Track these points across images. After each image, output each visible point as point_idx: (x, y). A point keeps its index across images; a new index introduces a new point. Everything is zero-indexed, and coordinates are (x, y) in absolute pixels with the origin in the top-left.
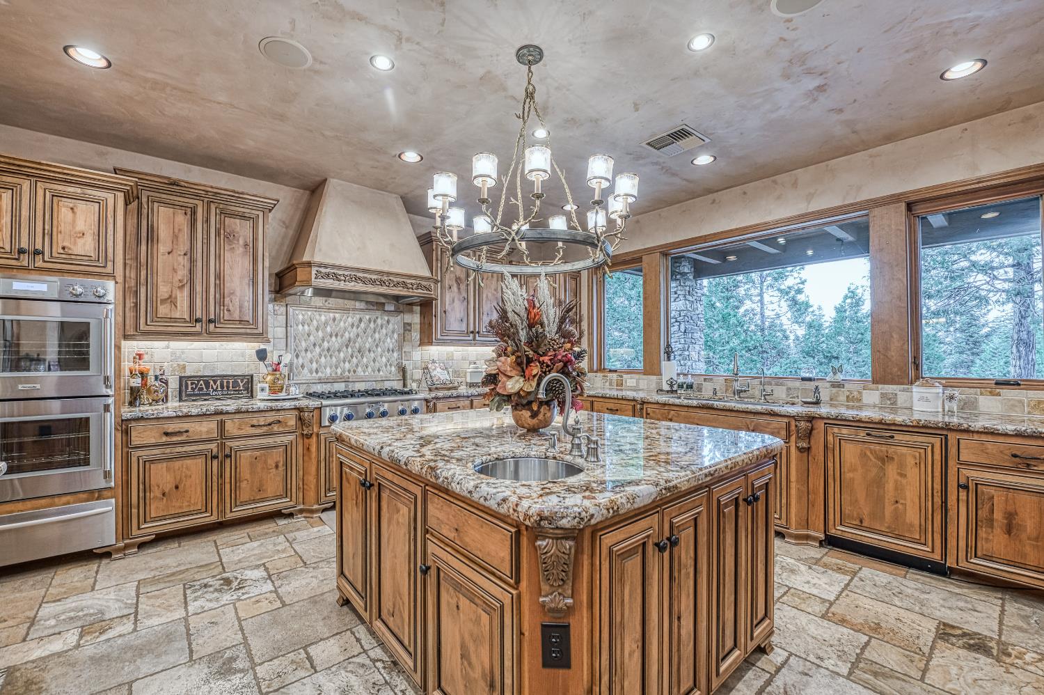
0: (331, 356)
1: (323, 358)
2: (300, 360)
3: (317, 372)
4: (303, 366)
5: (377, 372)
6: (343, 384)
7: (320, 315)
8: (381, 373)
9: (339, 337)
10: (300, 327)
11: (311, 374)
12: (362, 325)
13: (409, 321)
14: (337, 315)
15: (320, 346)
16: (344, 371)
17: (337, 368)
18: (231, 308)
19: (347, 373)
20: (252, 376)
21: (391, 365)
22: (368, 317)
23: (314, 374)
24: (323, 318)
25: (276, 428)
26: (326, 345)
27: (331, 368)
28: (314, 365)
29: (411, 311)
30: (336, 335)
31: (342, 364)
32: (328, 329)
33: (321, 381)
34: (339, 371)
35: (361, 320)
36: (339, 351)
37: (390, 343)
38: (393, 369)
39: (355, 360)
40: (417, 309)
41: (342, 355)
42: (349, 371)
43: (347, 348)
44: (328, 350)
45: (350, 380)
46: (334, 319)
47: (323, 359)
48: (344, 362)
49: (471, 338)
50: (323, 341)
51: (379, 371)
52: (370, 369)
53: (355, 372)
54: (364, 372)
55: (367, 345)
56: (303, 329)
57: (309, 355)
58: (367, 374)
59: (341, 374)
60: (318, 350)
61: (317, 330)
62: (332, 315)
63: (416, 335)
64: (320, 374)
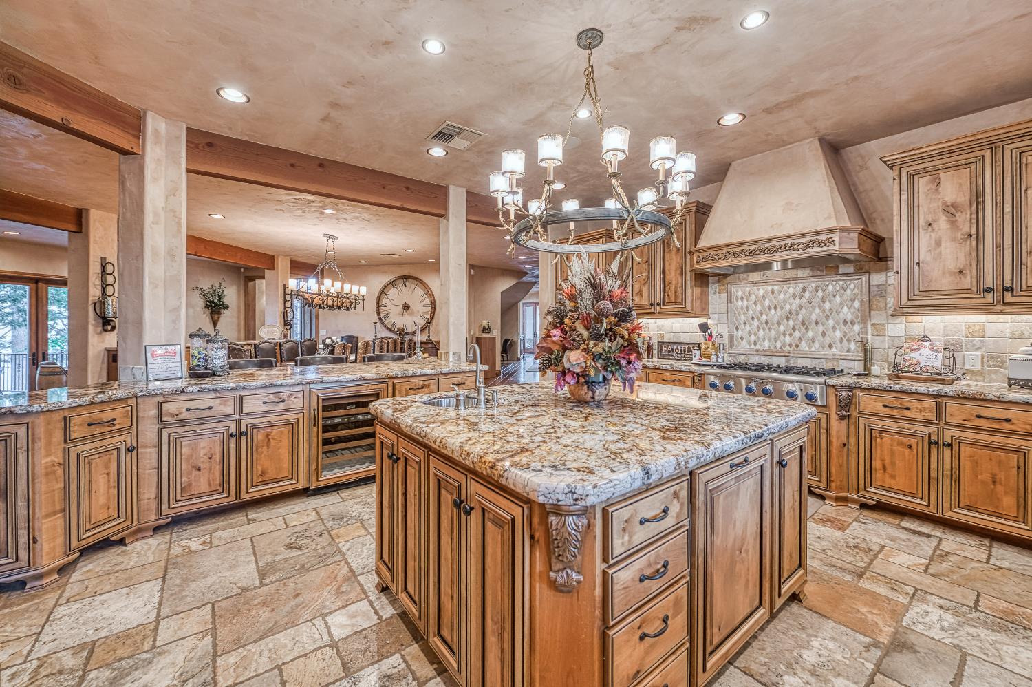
0: (770, 329)
1: (761, 331)
2: (740, 333)
3: (755, 344)
4: (742, 338)
5: (827, 348)
6: (783, 359)
7: (758, 289)
8: (834, 349)
9: (778, 310)
10: (740, 303)
11: (750, 345)
12: (807, 295)
14: (776, 288)
15: (758, 319)
16: (784, 345)
17: (776, 342)
19: (787, 347)
21: (849, 341)
22: (814, 285)
23: (753, 346)
24: (761, 292)
26: (764, 317)
27: (770, 340)
28: (753, 337)
30: (775, 308)
31: (782, 338)
32: (767, 302)
33: (758, 353)
34: (778, 345)
35: (804, 290)
36: (779, 323)
37: (846, 313)
38: (851, 345)
39: (797, 334)
41: (782, 328)
42: (790, 345)
43: (788, 321)
44: (767, 323)
45: (791, 355)
46: (773, 292)
47: (761, 333)
48: (784, 335)
50: (761, 314)
51: (830, 346)
52: (817, 345)
53: (797, 346)
54: (810, 347)
55: (814, 317)
56: (743, 304)
57: (748, 328)
58: (813, 349)
59: (781, 348)
60: (756, 323)
61: (755, 303)
62: (770, 288)
63: (892, 301)
64: (758, 347)
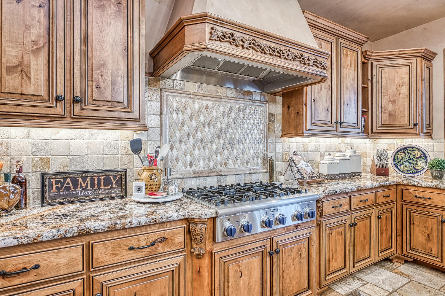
0: (204, 148)
1: (197, 150)
2: (175, 152)
3: (191, 166)
4: (177, 159)
5: (245, 164)
6: (215, 178)
7: (194, 102)
8: (249, 165)
9: (212, 127)
10: (175, 115)
11: (186, 167)
12: (233, 115)
13: (273, 112)
14: (210, 103)
15: (194, 136)
16: (216, 164)
17: (209, 161)
18: (101, 84)
19: (219, 166)
20: (126, 172)
21: (257, 157)
22: (237, 106)
23: (188, 168)
24: (197, 106)
25: (160, 248)
26: (199, 135)
27: (204, 160)
28: (189, 158)
29: (274, 101)
30: (209, 126)
31: (214, 157)
32: (202, 118)
33: (196, 175)
34: (212, 164)
35: (231, 108)
36: (212, 142)
37: (257, 134)
38: (259, 161)
39: (226, 152)
40: (279, 99)
41: (214, 146)
42: (221, 164)
43: (219, 139)
44: (202, 141)
45: (222, 173)
46: (207, 107)
47: (197, 152)
48: (216, 154)
49: (335, 129)
50: (197, 130)
51: (247, 163)
52: (239, 162)
53: (226, 164)
54: (234, 164)
55: (237, 136)
56: (178, 118)
57: (183, 146)
58: (237, 166)
59: (214, 168)
60: (191, 140)
61: (191, 118)
62: (205, 103)
63: (278, 126)
64: (194, 168)
